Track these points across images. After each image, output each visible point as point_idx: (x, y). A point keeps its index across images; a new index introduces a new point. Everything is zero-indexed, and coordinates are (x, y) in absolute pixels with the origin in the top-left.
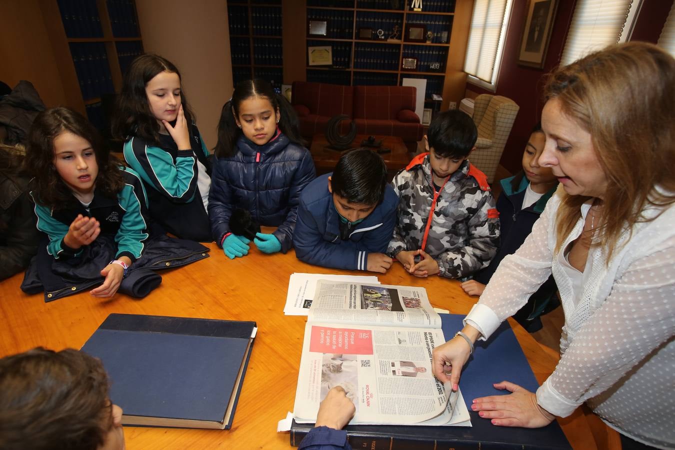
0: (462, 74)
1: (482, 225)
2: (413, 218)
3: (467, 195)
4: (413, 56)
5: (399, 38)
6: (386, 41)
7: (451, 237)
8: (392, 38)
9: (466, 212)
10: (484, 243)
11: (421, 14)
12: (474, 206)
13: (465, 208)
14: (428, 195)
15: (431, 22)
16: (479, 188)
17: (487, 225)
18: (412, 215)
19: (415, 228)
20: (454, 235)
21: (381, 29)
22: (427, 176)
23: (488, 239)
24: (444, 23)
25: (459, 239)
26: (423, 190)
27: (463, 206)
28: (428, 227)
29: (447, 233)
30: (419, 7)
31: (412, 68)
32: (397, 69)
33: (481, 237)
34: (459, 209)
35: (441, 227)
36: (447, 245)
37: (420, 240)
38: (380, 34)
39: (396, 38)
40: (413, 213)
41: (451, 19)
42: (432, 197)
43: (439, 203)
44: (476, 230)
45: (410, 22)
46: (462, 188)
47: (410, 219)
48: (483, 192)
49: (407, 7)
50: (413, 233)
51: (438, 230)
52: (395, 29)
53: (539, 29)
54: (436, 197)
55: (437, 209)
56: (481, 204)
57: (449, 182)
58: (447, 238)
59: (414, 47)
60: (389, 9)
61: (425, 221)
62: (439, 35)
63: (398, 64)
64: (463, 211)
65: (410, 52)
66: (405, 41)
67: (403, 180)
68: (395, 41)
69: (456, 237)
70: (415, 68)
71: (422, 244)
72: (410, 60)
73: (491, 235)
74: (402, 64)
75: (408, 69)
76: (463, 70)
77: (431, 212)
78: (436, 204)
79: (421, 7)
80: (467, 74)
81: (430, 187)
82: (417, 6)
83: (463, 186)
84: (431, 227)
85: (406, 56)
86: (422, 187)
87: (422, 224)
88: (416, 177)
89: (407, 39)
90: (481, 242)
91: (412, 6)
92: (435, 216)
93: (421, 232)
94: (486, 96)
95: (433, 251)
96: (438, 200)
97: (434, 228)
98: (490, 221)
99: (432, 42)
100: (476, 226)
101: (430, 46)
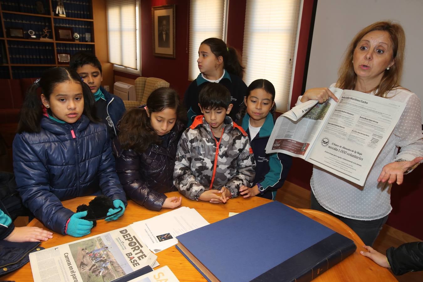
0: (109, 64)
1: (247, 158)
2: (204, 162)
3: (237, 141)
4: (66, 52)
5: (51, 37)
6: (39, 40)
7: (231, 170)
8: (44, 37)
9: (238, 152)
10: (249, 171)
11: (66, 19)
12: (242, 147)
13: (238, 149)
14: (213, 144)
15: (75, 26)
16: (242, 135)
17: (250, 158)
18: (203, 160)
19: (207, 169)
20: (232, 169)
21: (31, 29)
22: (209, 132)
23: (251, 168)
24: (86, 27)
25: (234, 171)
26: (208, 142)
27: (236, 149)
28: (215, 167)
29: (228, 168)
30: (63, 14)
31: (67, 62)
32: (55, 63)
33: (246, 167)
34: (234, 151)
35: (225, 165)
36: (228, 176)
37: (211, 176)
38: (32, 34)
39: (48, 38)
40: (204, 158)
41: (91, 24)
42: (215, 145)
43: (221, 149)
44: (243, 162)
45: (58, 25)
46: (232, 137)
47: (202, 163)
48: (245, 137)
49: (52, 13)
50: (205, 172)
51: (223, 167)
52: (46, 31)
53: (165, 32)
54: (218, 145)
55: (221, 153)
56: (245, 145)
57: (224, 134)
58: (228, 171)
59: (65, 45)
60: (35, 13)
61: (213, 162)
62: (84, 36)
63: (55, 59)
64: (236, 152)
65: (62, 49)
66: (56, 40)
67: (192, 135)
68: (47, 40)
69: (233, 170)
70: (69, 61)
71: (212, 179)
72: (64, 55)
73: (252, 164)
74: (58, 59)
75: (64, 62)
76: (108, 61)
77: (216, 156)
78: (219, 150)
79: (65, 13)
80: (113, 64)
81: (213, 139)
82: (61, 12)
83: (233, 135)
84: (217, 166)
85: (60, 52)
86: (207, 139)
87: (212, 165)
88: (200, 132)
89: (58, 38)
90: (247, 170)
91: (57, 13)
92: (219, 158)
93: (211, 171)
94: (142, 79)
95: (220, 181)
96: (220, 147)
97: (220, 166)
98: (251, 155)
99: (80, 41)
100: (243, 160)
101: (78, 44)
